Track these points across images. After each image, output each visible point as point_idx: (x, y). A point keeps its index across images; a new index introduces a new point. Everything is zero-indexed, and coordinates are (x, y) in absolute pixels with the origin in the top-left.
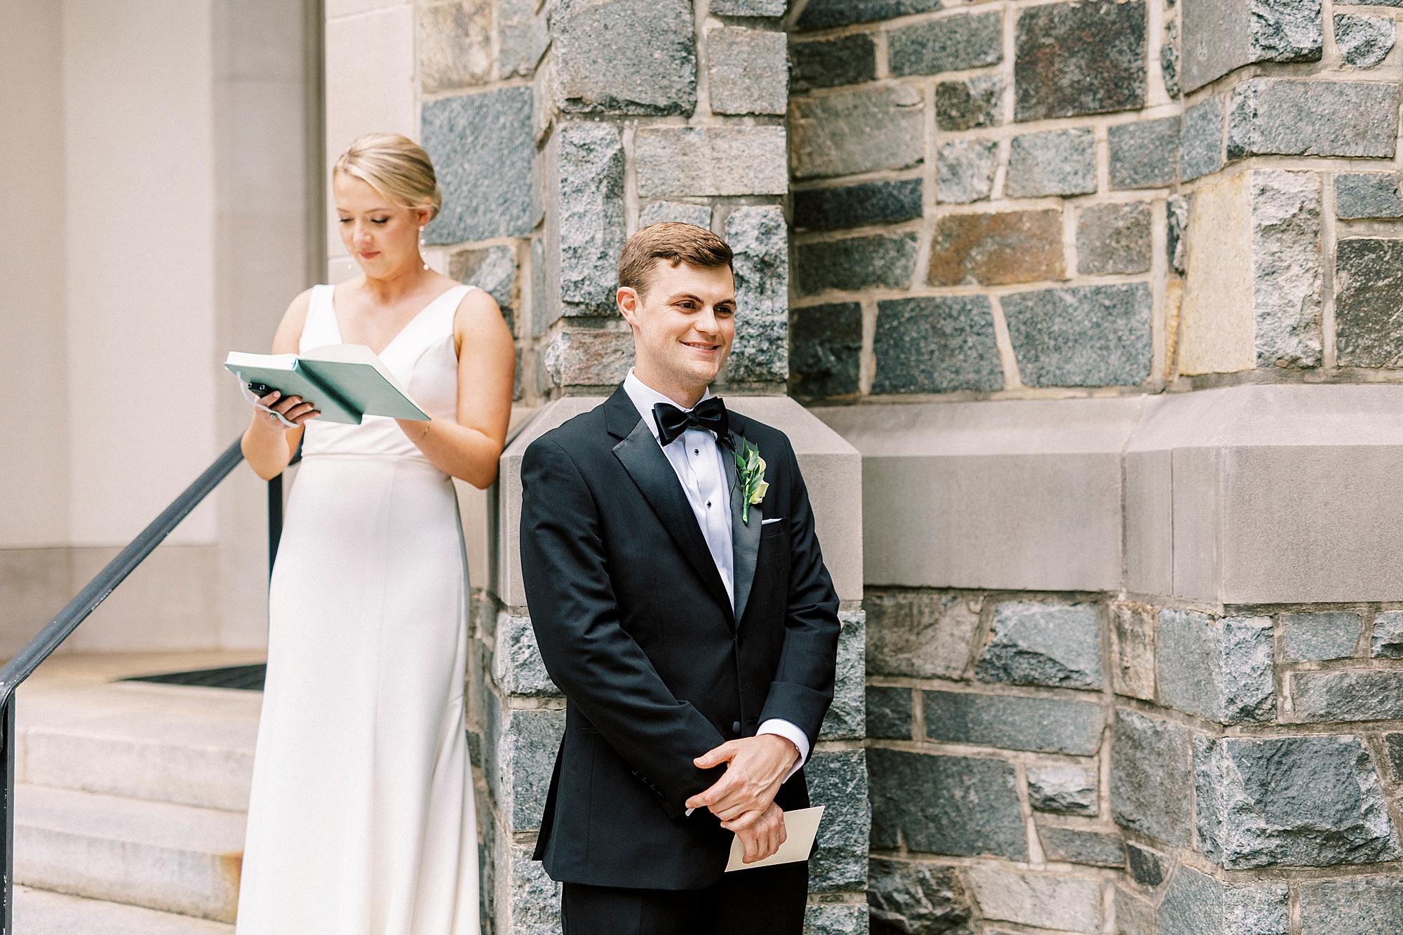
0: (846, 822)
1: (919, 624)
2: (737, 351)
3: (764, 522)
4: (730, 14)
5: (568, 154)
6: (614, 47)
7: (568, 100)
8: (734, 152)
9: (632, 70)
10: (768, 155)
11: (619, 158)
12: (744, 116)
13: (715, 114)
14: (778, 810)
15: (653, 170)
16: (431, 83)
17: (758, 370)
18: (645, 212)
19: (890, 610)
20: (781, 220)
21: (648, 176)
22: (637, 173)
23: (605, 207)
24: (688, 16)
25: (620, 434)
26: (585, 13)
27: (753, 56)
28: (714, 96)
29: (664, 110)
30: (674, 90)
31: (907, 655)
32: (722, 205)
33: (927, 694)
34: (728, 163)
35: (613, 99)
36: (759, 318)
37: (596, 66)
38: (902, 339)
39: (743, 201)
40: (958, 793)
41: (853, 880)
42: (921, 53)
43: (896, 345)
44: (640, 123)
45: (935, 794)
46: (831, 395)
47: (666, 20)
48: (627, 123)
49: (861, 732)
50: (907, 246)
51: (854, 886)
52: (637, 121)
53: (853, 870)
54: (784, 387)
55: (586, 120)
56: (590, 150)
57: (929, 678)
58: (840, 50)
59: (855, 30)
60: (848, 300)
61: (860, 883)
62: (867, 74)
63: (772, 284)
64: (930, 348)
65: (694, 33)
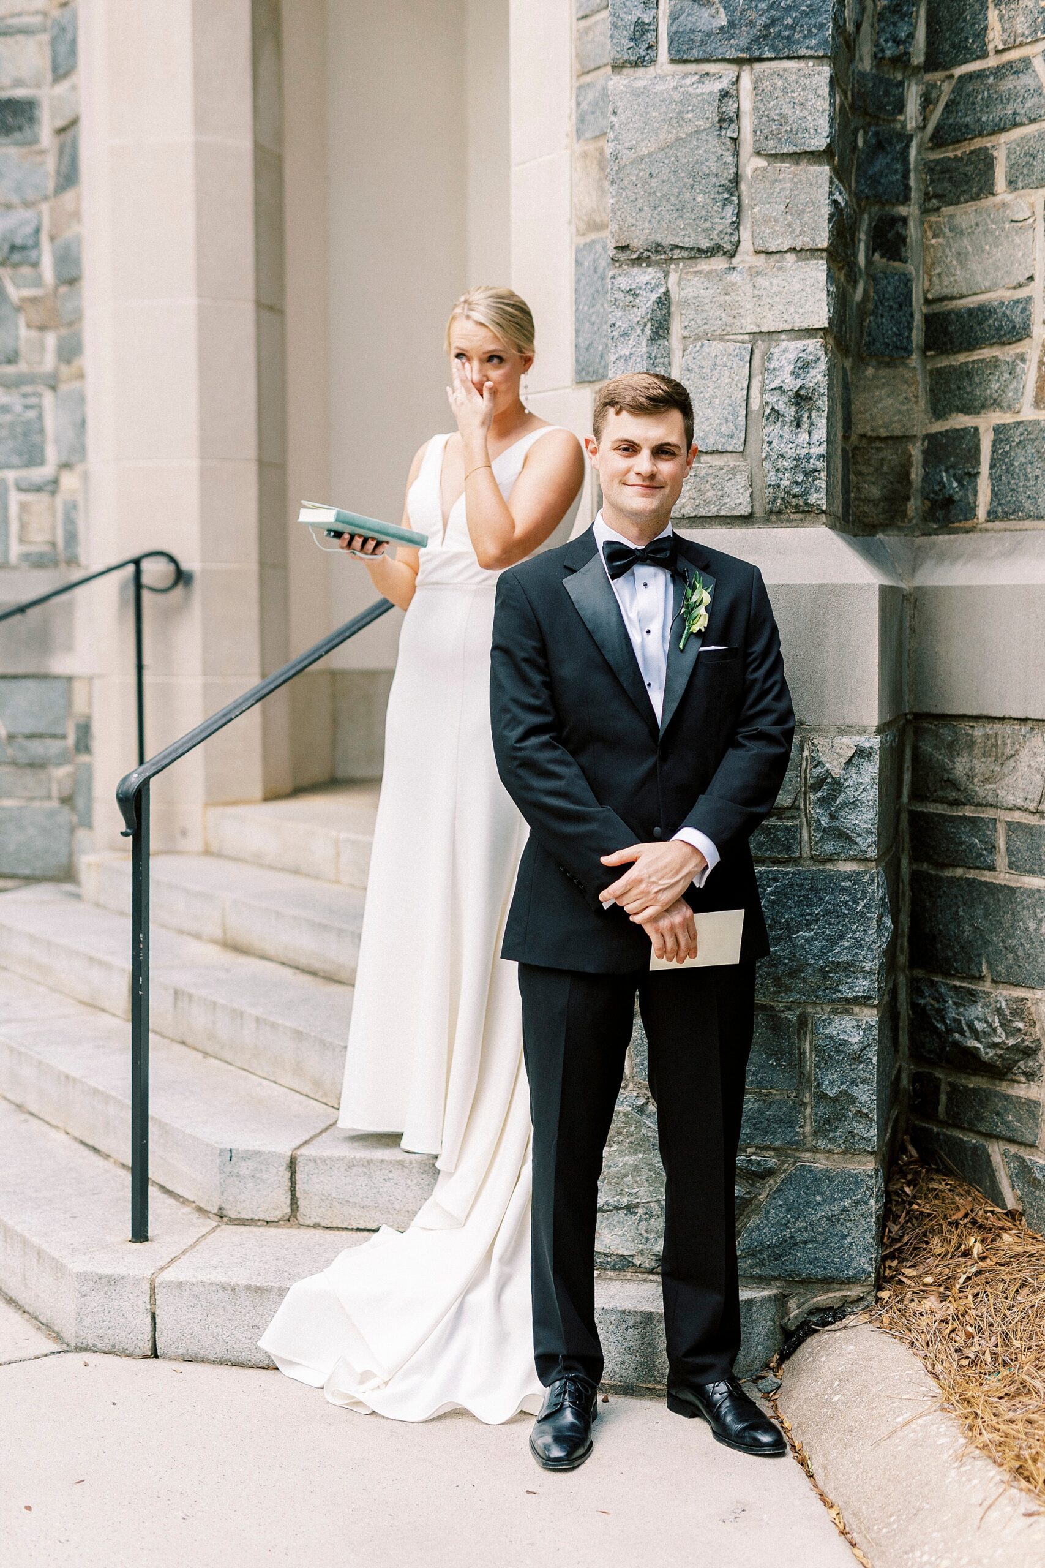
0: (856, 938)
1: (1003, 754)
2: (773, 483)
3: (702, 649)
4: (773, 152)
5: (616, 300)
6: (659, 194)
7: (616, 248)
8: (775, 289)
9: (676, 215)
10: (808, 290)
11: (664, 301)
12: (786, 252)
13: (758, 252)
14: (687, 911)
15: (696, 310)
16: (582, 226)
17: (794, 501)
18: (687, 352)
19: (979, 740)
20: (821, 353)
21: (691, 317)
22: (682, 314)
23: (649, 349)
24: (731, 158)
25: (574, 567)
26: (632, 163)
27: (796, 193)
28: (756, 235)
29: (707, 252)
30: (716, 232)
31: (993, 786)
32: (763, 341)
33: (1009, 824)
34: (769, 300)
35: (658, 245)
36: (793, 450)
37: (642, 214)
38: (1012, 465)
39: (783, 336)
40: (1032, 925)
41: (861, 994)
42: (1032, 165)
43: (1008, 472)
44: (685, 266)
45: (1013, 925)
46: (954, 523)
47: (707, 164)
48: (673, 266)
49: (873, 854)
50: (1018, 368)
51: (864, 1001)
52: (681, 264)
53: (862, 985)
54: (823, 518)
55: (633, 266)
56: (636, 295)
57: (1010, 810)
58: (966, 165)
59: (978, 143)
60: (970, 425)
61: (869, 998)
62: (987, 188)
63: (810, 417)
64: (1035, 474)
65: (737, 174)
